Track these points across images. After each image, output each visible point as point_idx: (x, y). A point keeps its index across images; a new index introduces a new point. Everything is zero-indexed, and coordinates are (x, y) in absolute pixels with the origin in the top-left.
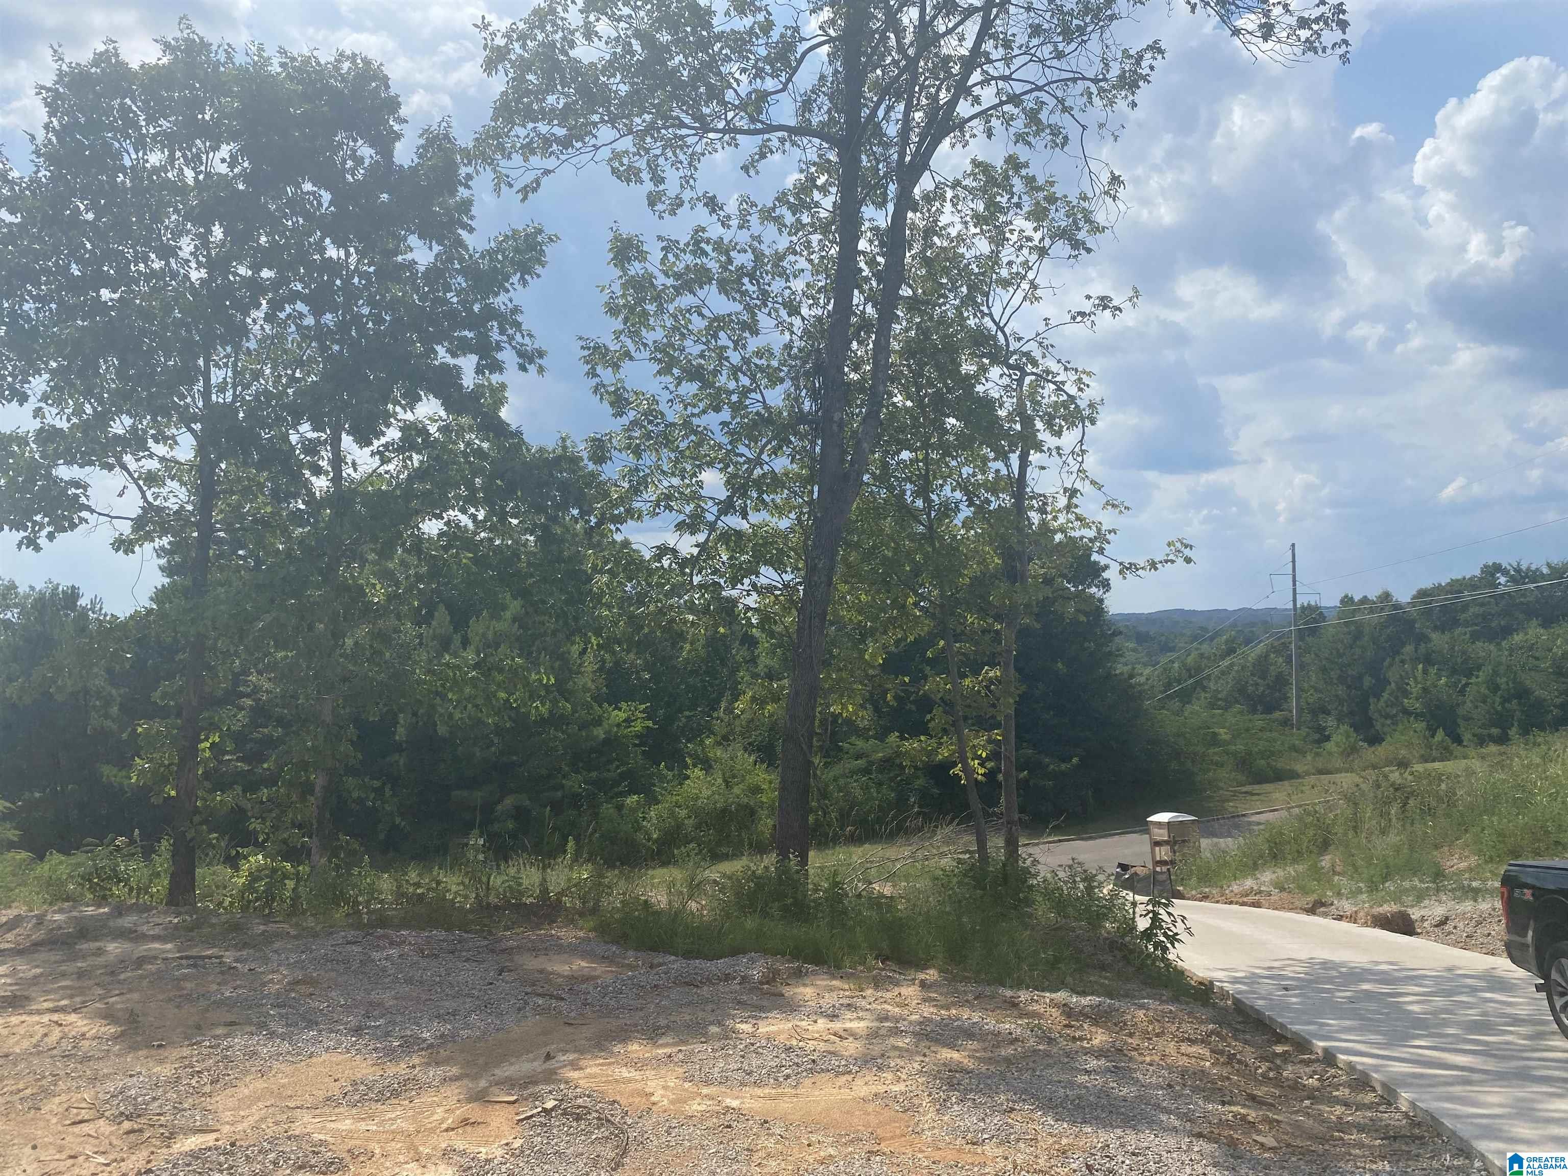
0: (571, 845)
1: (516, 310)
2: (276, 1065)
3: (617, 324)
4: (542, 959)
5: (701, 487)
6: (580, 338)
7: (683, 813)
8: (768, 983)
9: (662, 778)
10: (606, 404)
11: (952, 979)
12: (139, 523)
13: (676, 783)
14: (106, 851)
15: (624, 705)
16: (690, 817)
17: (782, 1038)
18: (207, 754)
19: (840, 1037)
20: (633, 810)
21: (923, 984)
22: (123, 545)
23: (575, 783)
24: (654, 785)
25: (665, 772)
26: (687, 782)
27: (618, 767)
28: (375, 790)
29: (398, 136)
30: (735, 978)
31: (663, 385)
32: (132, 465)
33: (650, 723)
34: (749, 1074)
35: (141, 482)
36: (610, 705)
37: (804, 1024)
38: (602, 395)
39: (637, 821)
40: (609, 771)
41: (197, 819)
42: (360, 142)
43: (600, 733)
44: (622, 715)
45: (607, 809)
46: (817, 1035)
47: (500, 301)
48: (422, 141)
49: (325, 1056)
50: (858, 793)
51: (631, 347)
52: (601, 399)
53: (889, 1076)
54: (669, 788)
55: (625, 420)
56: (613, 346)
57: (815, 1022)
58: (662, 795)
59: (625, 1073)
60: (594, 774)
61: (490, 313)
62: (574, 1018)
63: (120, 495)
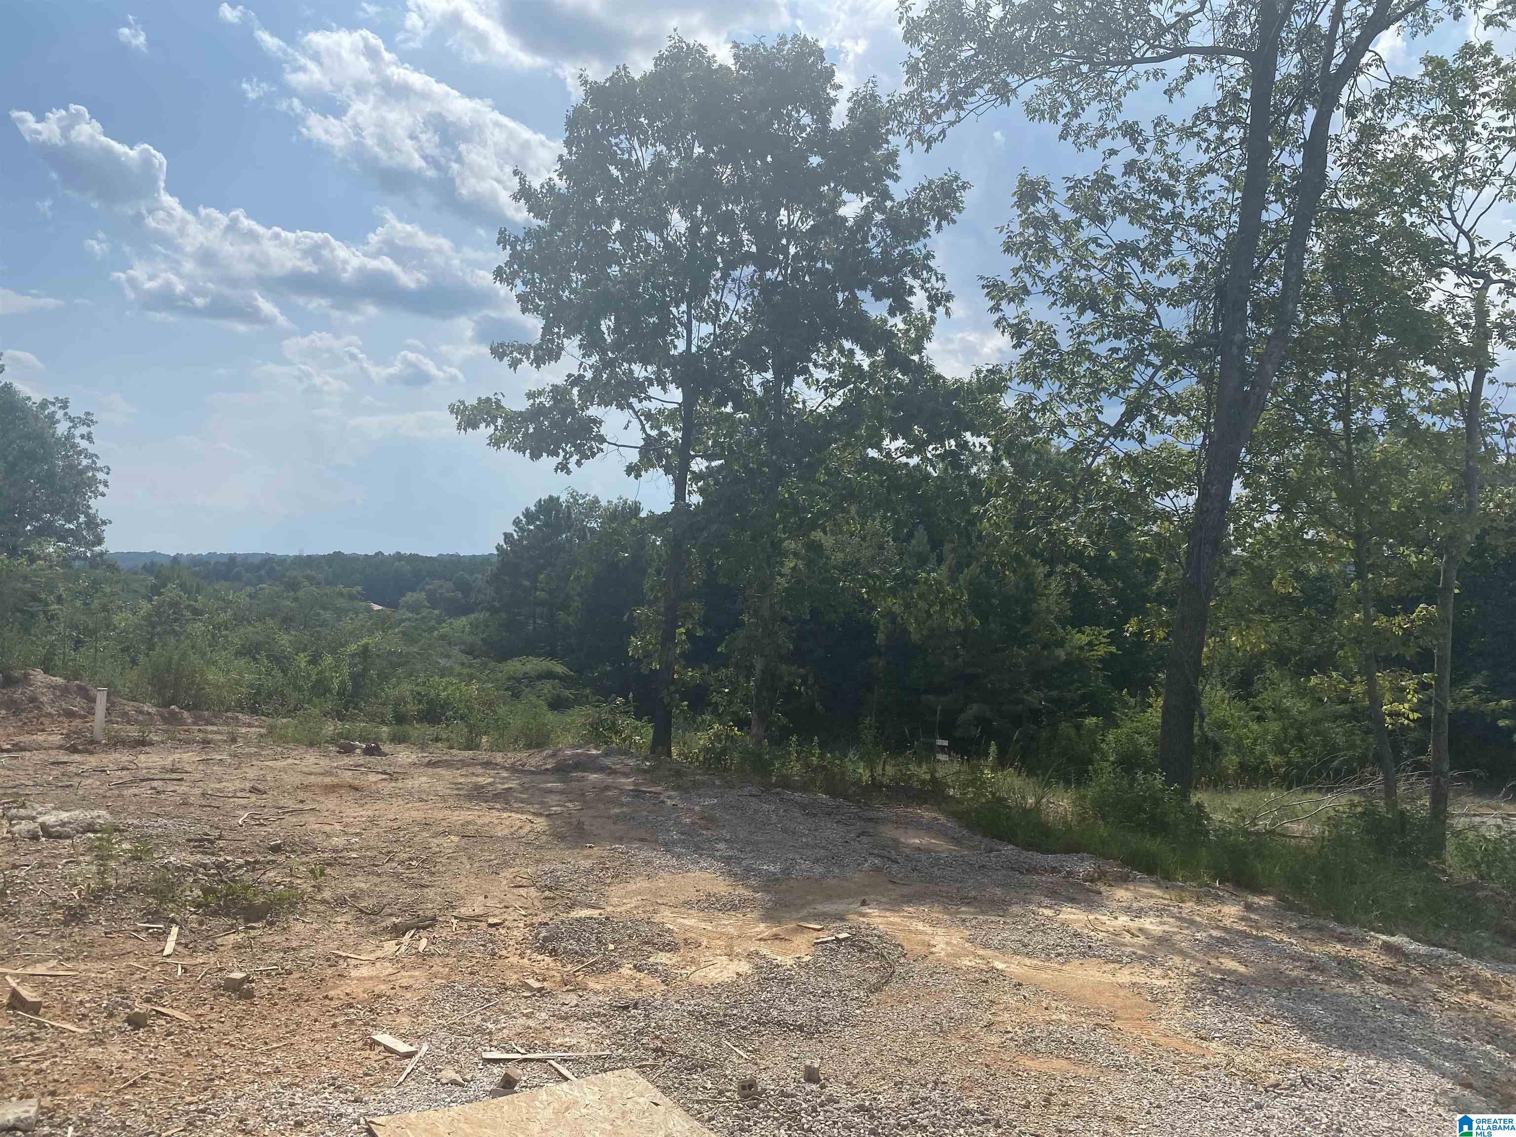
0: (993, 749)
1: (929, 256)
2: (661, 873)
3: (1016, 261)
4: (901, 831)
5: (1101, 412)
6: (982, 278)
7: (1142, 740)
8: (1092, 881)
9: (1125, 704)
10: (1007, 336)
11: (1286, 906)
12: (644, 451)
13: (1138, 709)
14: (608, 708)
15: (1087, 629)
16: (1150, 745)
17: (1076, 926)
18: (684, 637)
19: (1132, 934)
20: (1092, 732)
21: (1249, 907)
22: (633, 470)
23: (1036, 698)
24: (1116, 710)
25: (1127, 698)
26: (1150, 710)
27: (1078, 689)
28: (801, 677)
29: (834, 102)
30: (1060, 872)
31: (1064, 316)
32: (637, 406)
33: (1113, 649)
34: (1025, 946)
35: (642, 418)
36: (1073, 628)
37: (1104, 918)
38: (1004, 328)
39: (1095, 742)
40: (1069, 691)
41: (672, 688)
42: (803, 112)
43: (1061, 654)
44: (1085, 639)
45: (1065, 727)
46: (1111, 929)
47: (917, 248)
48: (850, 105)
49: (698, 873)
50: (1341, 740)
51: (1028, 281)
52: (1003, 332)
53: (1158, 972)
54: (1130, 714)
55: (1024, 350)
56: (1011, 283)
57: (1116, 918)
58: (1122, 720)
59: (920, 926)
60: (1055, 693)
61: (907, 259)
62: (901, 879)
63: (626, 428)
